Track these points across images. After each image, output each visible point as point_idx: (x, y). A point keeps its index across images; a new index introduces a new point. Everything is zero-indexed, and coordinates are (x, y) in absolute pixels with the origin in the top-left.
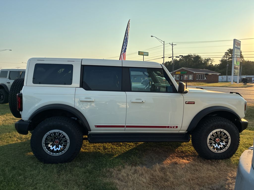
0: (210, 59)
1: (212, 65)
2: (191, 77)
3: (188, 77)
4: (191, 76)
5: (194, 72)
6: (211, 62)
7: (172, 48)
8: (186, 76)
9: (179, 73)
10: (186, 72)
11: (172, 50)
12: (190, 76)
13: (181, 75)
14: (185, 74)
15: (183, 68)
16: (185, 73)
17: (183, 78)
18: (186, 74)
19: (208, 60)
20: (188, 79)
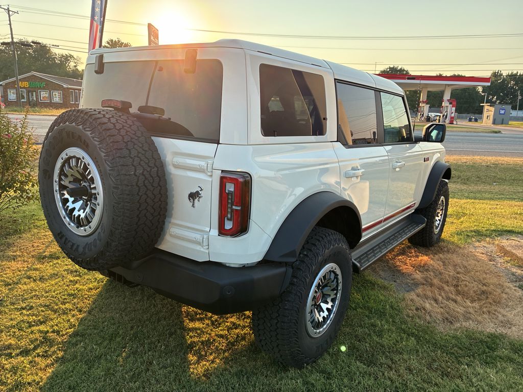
0: (71, 56)
1: (77, 69)
2: (57, 96)
3: (50, 96)
4: (57, 93)
5: (64, 86)
6: (75, 64)
7: (10, 20)
8: (44, 94)
9: (26, 84)
10: (43, 84)
11: (10, 24)
12: (55, 95)
13: (30, 89)
14: (40, 88)
15: (34, 73)
16: (42, 87)
17: (37, 98)
18: (44, 88)
19: (67, 58)
20: (51, 101)
